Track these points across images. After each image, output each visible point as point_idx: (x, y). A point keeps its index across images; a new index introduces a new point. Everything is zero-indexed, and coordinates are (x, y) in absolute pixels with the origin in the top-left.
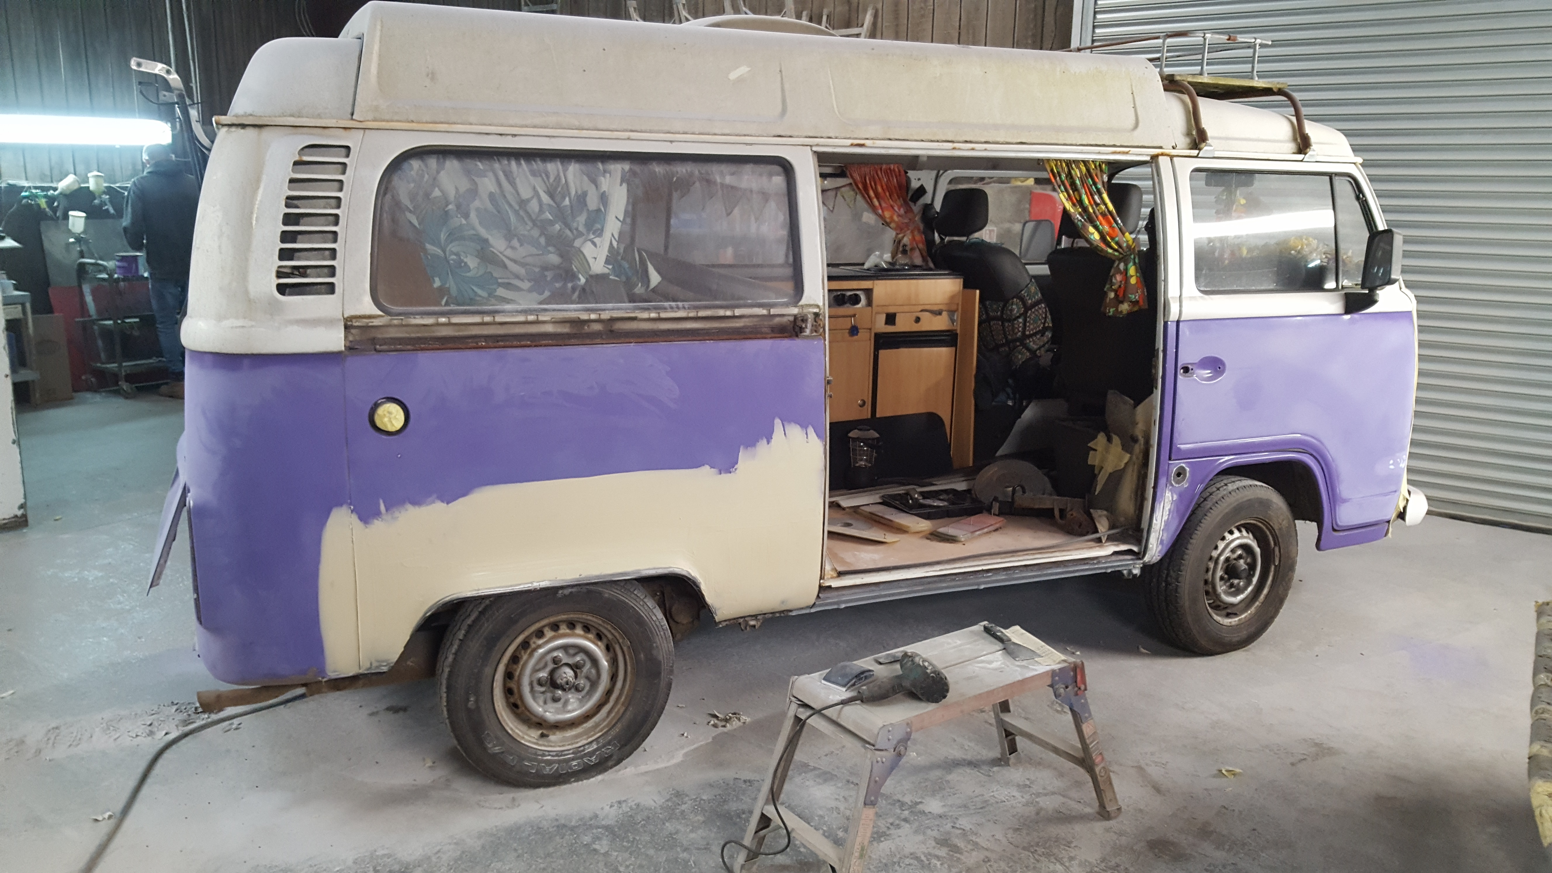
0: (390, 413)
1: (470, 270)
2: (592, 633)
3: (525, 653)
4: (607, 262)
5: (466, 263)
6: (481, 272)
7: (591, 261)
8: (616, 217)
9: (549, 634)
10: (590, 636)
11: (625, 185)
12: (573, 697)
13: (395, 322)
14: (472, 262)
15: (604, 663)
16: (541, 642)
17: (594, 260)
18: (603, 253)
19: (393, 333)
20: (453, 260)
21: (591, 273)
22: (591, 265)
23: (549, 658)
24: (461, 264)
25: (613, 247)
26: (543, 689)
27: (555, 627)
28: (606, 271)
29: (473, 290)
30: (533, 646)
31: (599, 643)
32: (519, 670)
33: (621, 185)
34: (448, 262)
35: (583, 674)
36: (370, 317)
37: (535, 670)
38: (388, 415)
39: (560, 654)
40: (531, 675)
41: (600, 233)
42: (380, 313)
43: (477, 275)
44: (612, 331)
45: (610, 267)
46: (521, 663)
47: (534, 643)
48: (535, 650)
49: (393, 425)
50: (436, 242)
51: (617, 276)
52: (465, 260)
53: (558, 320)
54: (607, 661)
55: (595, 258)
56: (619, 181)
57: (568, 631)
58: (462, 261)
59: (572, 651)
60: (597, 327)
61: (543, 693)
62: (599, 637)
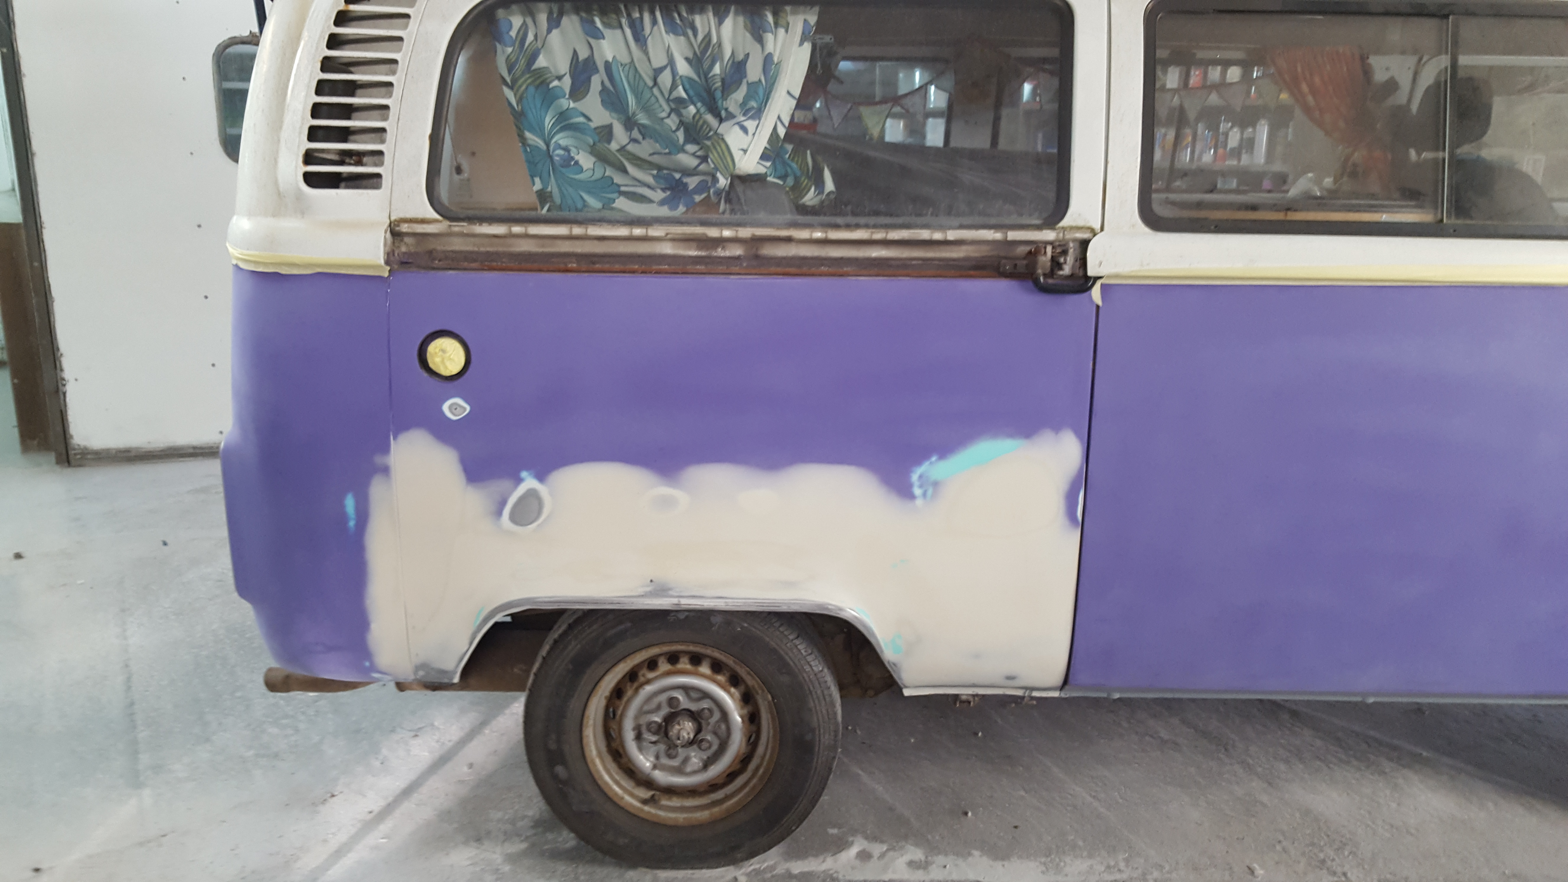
0: (443, 351)
1: (581, 170)
2: (724, 674)
3: (631, 687)
4: (764, 157)
5: (577, 163)
6: (598, 174)
7: (737, 154)
8: (789, 93)
9: (664, 666)
10: (720, 678)
11: (807, 47)
12: (695, 756)
13: (456, 229)
14: (586, 161)
15: (737, 718)
16: (651, 675)
17: (742, 152)
18: (761, 142)
19: (458, 245)
20: (558, 155)
21: (738, 172)
22: (736, 160)
23: (663, 698)
24: (569, 161)
25: (778, 136)
26: (654, 738)
27: (673, 658)
28: (762, 170)
29: (582, 197)
30: (642, 679)
31: (733, 690)
32: (621, 708)
33: (801, 44)
34: (551, 157)
35: (710, 727)
36: (423, 221)
37: (641, 713)
38: (441, 353)
39: (679, 695)
40: (636, 718)
41: (758, 114)
42: (436, 216)
43: (594, 178)
44: (757, 257)
45: (768, 164)
46: (625, 699)
47: (644, 675)
48: (641, 685)
49: (446, 368)
50: (539, 130)
51: (779, 178)
52: (577, 158)
53: (677, 237)
54: (741, 717)
55: (745, 151)
56: (798, 38)
57: (689, 667)
58: (573, 158)
59: (694, 695)
60: (737, 251)
61: (654, 743)
62: (735, 681)
